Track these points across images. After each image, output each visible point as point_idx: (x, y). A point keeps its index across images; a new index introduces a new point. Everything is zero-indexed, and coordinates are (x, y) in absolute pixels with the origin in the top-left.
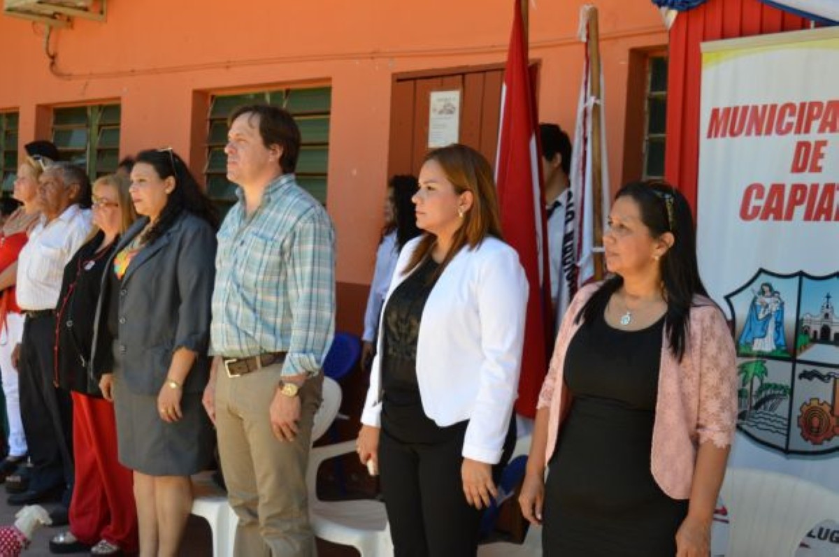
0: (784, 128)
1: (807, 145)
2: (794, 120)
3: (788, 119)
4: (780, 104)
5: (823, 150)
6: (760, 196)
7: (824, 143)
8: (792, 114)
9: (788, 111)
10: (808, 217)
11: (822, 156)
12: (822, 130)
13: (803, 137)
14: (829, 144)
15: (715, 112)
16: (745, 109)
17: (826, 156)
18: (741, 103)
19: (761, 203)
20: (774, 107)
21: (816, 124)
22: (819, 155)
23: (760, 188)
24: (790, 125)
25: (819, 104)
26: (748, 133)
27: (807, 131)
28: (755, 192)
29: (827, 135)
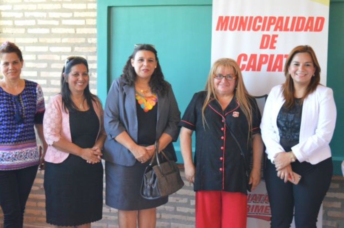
0: (256, 27)
1: (268, 36)
2: (261, 24)
3: (258, 24)
4: (254, 16)
5: (276, 39)
6: (245, 60)
7: (276, 36)
8: (260, 21)
9: (258, 20)
10: (269, 69)
11: (275, 42)
12: (275, 30)
13: (266, 33)
14: (279, 36)
15: (221, 18)
16: (237, 18)
17: (277, 42)
18: (230, 15)
19: (246, 63)
20: (251, 18)
21: (273, 27)
22: (274, 41)
23: (245, 56)
24: (259, 27)
25: (274, 18)
26: (239, 30)
27: (268, 29)
28: (243, 58)
29: (278, 32)
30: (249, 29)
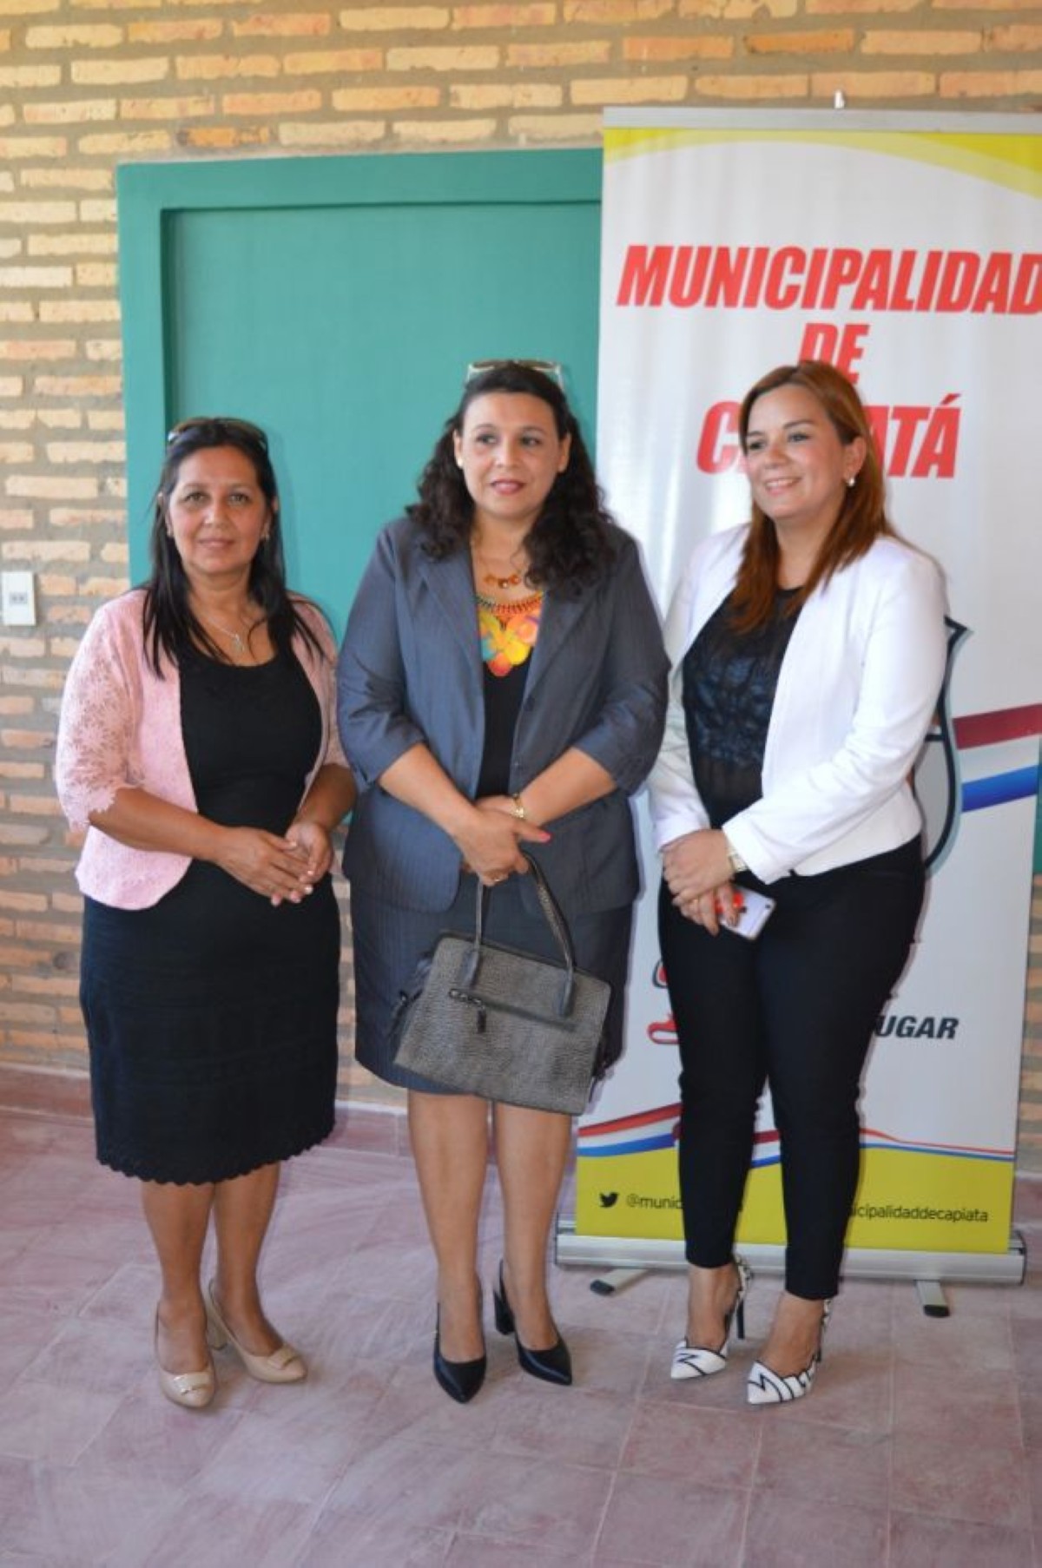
0: (782, 294)
1: (830, 331)
2: (801, 280)
3: (788, 279)
4: (774, 248)
5: (860, 342)
7: (863, 329)
8: (797, 269)
9: (789, 262)
11: (858, 353)
12: (858, 304)
13: (818, 315)
14: (872, 331)
15: (636, 254)
16: (704, 252)
17: (865, 354)
18: (676, 240)
20: (762, 253)
21: (847, 293)
22: (851, 352)
24: (793, 291)
25: (855, 256)
26: (712, 302)
27: (829, 302)
28: (725, 419)
29: (867, 315)
30: (751, 302)
